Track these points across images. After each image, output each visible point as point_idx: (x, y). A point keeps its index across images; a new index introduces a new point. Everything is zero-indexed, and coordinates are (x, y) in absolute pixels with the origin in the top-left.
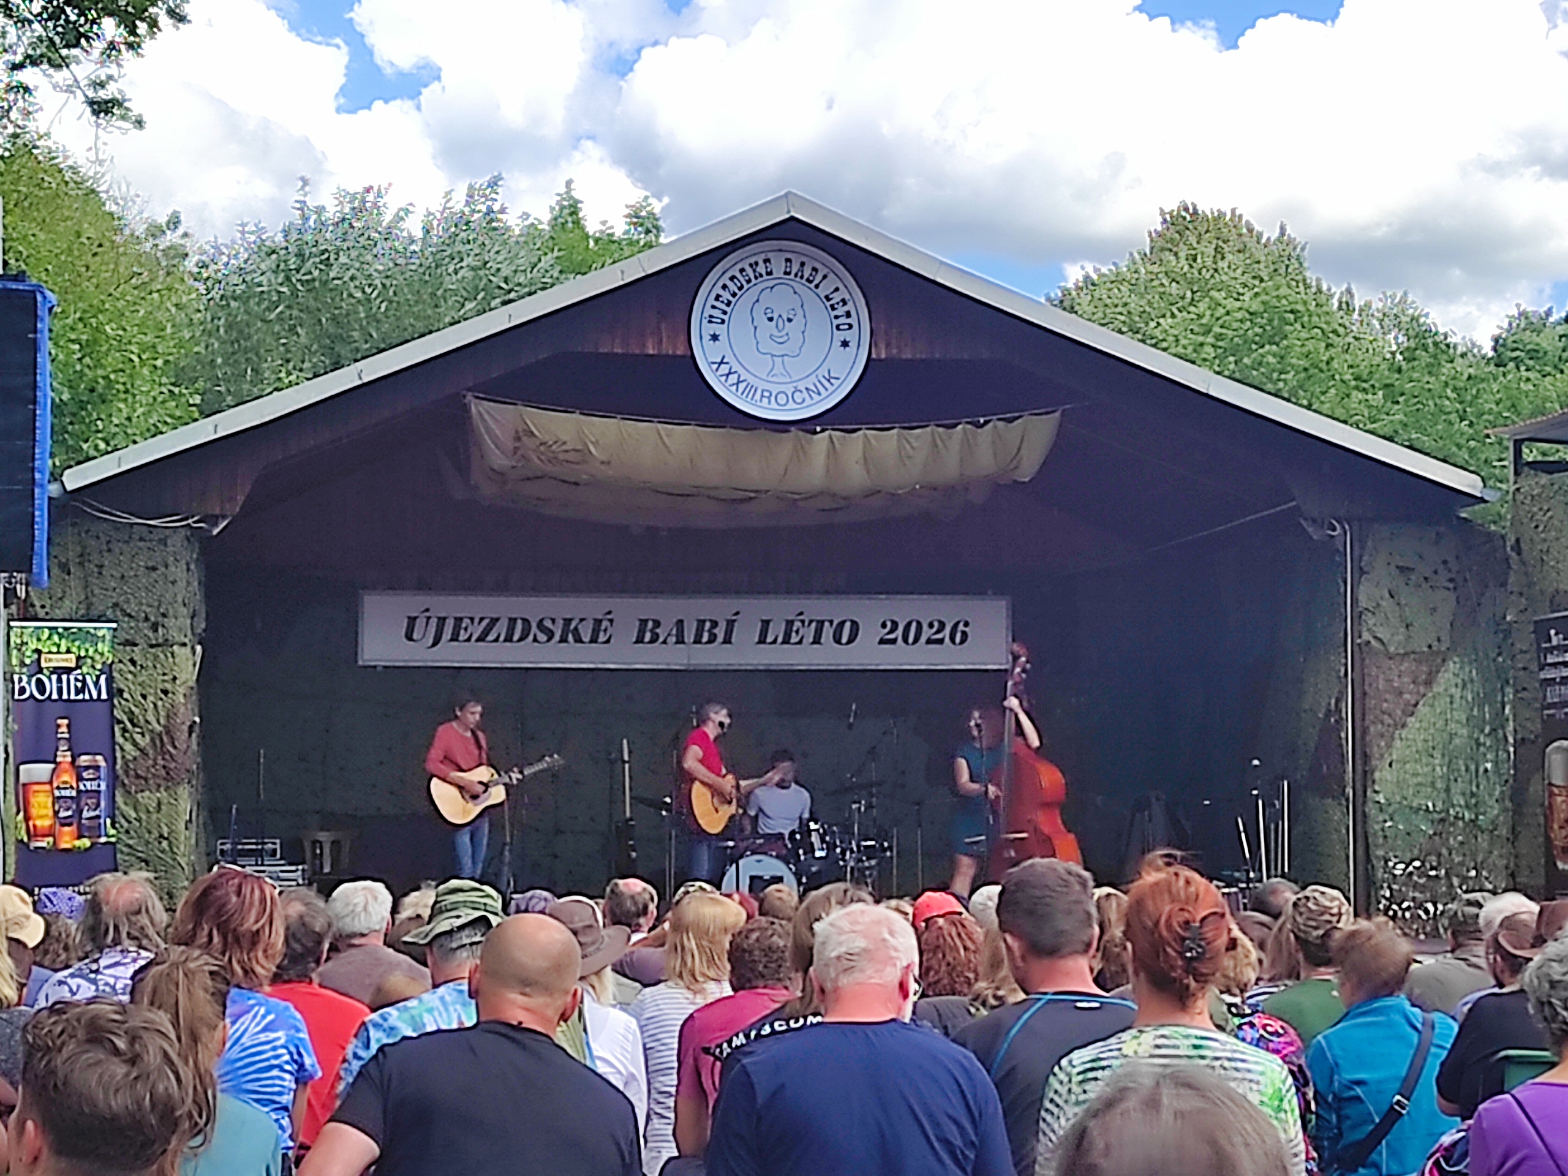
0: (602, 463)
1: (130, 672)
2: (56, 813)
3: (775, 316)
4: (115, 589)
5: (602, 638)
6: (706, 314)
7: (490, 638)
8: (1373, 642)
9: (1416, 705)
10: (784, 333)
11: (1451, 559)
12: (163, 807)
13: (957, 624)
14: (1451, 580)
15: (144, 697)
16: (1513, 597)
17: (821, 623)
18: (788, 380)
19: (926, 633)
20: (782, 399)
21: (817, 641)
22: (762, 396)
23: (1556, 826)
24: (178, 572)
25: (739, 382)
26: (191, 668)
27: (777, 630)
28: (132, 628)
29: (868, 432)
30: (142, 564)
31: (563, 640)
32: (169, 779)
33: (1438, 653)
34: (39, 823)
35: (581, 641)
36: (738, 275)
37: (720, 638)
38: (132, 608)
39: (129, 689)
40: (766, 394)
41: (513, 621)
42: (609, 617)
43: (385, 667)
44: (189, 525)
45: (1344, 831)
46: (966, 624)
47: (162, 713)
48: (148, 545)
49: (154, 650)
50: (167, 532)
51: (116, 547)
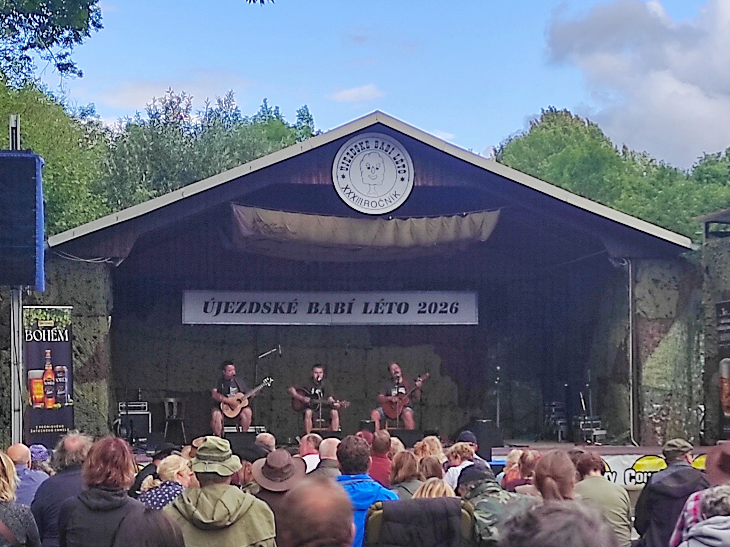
0: (293, 233)
2: (45, 392)
4: (72, 291)
6: (340, 166)
8: (642, 314)
10: (375, 174)
11: (677, 276)
12: (94, 390)
13: (453, 304)
15: (85, 339)
16: (706, 293)
17: (391, 304)
18: (376, 196)
19: (439, 308)
20: (374, 204)
21: (390, 312)
22: (365, 203)
23: (724, 397)
24: (100, 283)
25: (354, 197)
26: (107, 327)
27: (372, 307)
29: (412, 219)
31: (275, 312)
33: (671, 318)
34: (37, 397)
35: (283, 313)
36: (354, 148)
37: (346, 311)
38: (80, 299)
39: (79, 336)
40: (367, 202)
44: (105, 262)
45: (628, 398)
46: (457, 304)
47: (94, 347)
48: (87, 271)
49: (90, 319)
50: (95, 265)
51: (73, 272)
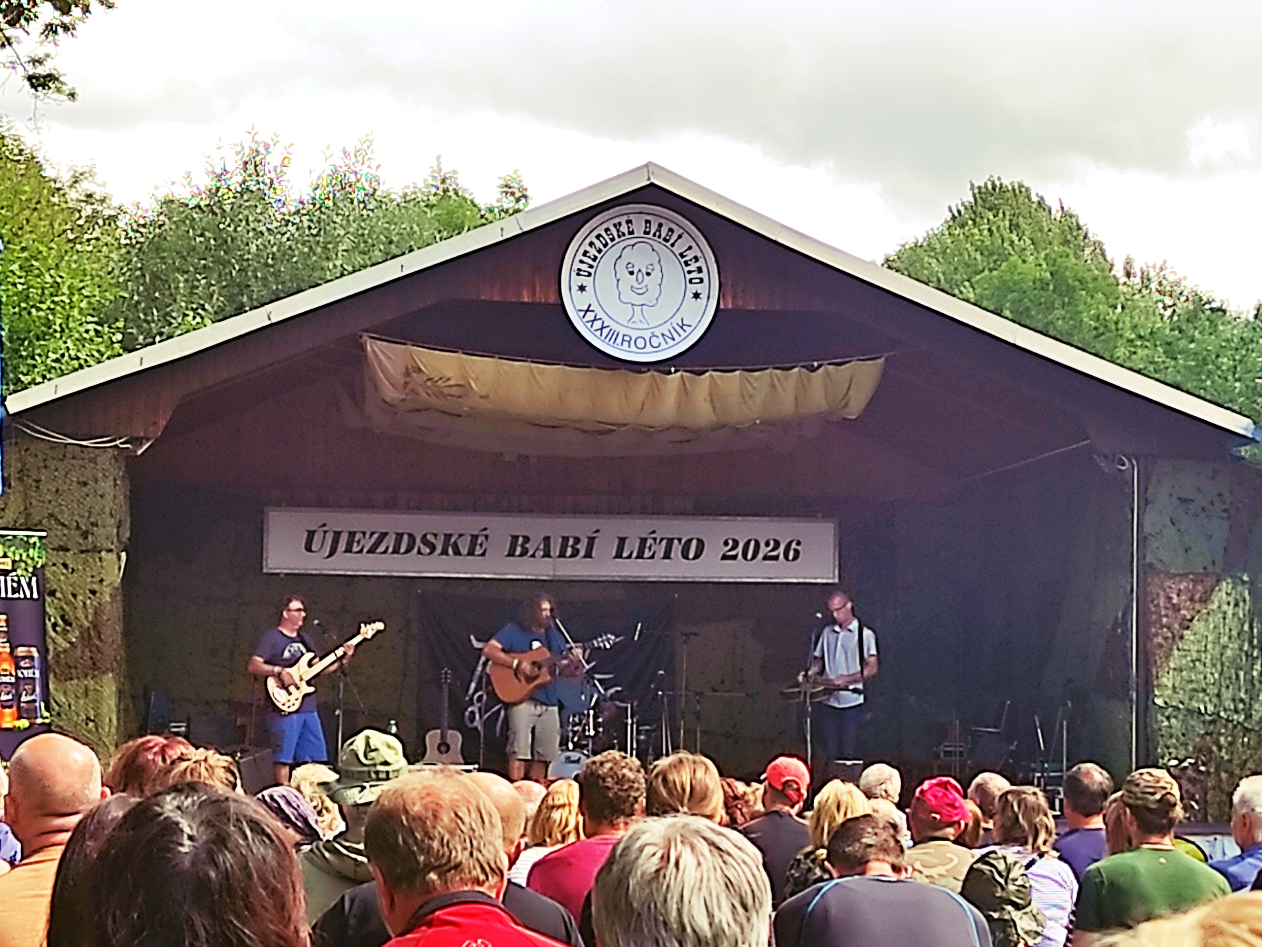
0: (481, 397)
1: (63, 574)
3: (636, 271)
4: (50, 502)
5: (478, 551)
6: (575, 268)
7: (381, 549)
8: (1157, 564)
9: (1191, 620)
10: (643, 284)
11: (1225, 492)
12: (90, 693)
13: (790, 543)
14: (1225, 510)
15: (74, 596)
17: (670, 541)
18: (646, 326)
19: (764, 550)
20: (640, 343)
21: (667, 556)
22: (623, 340)
24: (106, 486)
25: (602, 328)
26: (116, 571)
27: (632, 546)
28: (65, 535)
29: (714, 373)
30: (75, 479)
31: (444, 552)
32: (95, 668)
33: (1213, 574)
35: (460, 554)
37: (582, 553)
38: (65, 518)
39: (62, 589)
40: (627, 338)
41: (399, 536)
42: (485, 533)
43: (287, 574)
44: (116, 446)
45: (1128, 728)
46: (798, 543)
47: (90, 611)
48: (80, 462)
49: (84, 555)
50: (97, 451)
51: (52, 465)
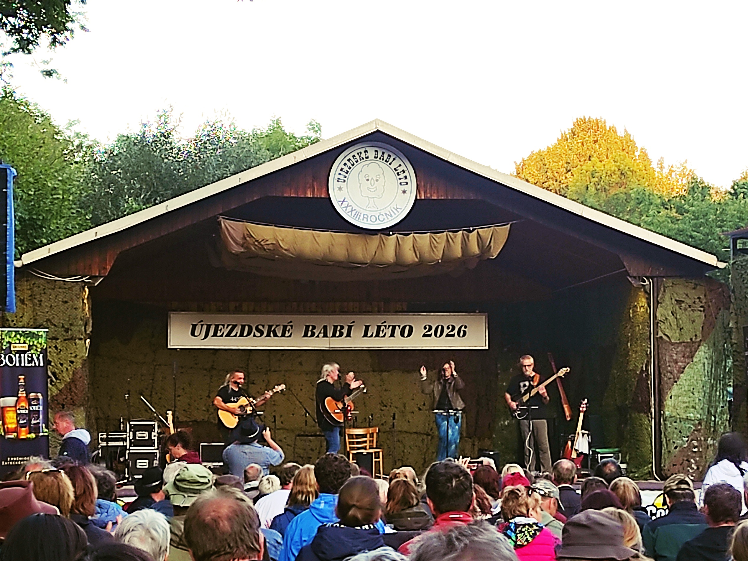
0: (286, 250)
1: (55, 352)
2: (18, 421)
3: (370, 179)
4: (47, 312)
5: (287, 334)
6: (336, 178)
7: (232, 334)
8: (664, 337)
9: (684, 368)
10: (374, 186)
11: (702, 296)
13: (461, 327)
14: (702, 307)
15: (62, 365)
16: (732, 315)
17: (394, 328)
18: (377, 210)
19: (446, 331)
21: (392, 335)
22: (364, 217)
24: (78, 303)
25: (352, 210)
27: (372, 330)
28: (56, 331)
29: (415, 235)
30: (61, 300)
31: (268, 335)
33: (696, 342)
34: (9, 426)
35: (277, 336)
37: (345, 335)
38: (55, 322)
39: (54, 361)
40: (366, 216)
41: (243, 327)
42: (291, 324)
43: (181, 349)
44: (83, 281)
45: (650, 429)
46: (466, 327)
47: (70, 372)
48: (64, 290)
49: (66, 342)
50: (73, 284)
51: (48, 291)
